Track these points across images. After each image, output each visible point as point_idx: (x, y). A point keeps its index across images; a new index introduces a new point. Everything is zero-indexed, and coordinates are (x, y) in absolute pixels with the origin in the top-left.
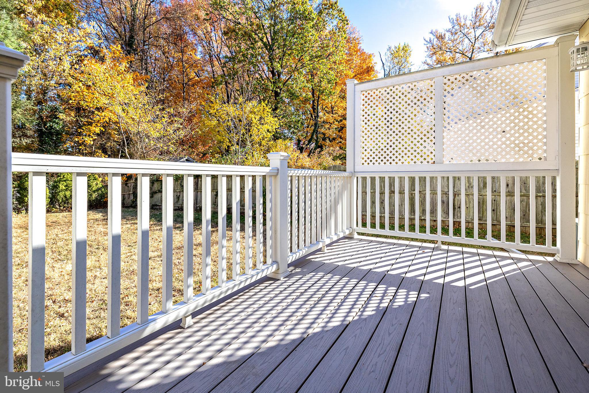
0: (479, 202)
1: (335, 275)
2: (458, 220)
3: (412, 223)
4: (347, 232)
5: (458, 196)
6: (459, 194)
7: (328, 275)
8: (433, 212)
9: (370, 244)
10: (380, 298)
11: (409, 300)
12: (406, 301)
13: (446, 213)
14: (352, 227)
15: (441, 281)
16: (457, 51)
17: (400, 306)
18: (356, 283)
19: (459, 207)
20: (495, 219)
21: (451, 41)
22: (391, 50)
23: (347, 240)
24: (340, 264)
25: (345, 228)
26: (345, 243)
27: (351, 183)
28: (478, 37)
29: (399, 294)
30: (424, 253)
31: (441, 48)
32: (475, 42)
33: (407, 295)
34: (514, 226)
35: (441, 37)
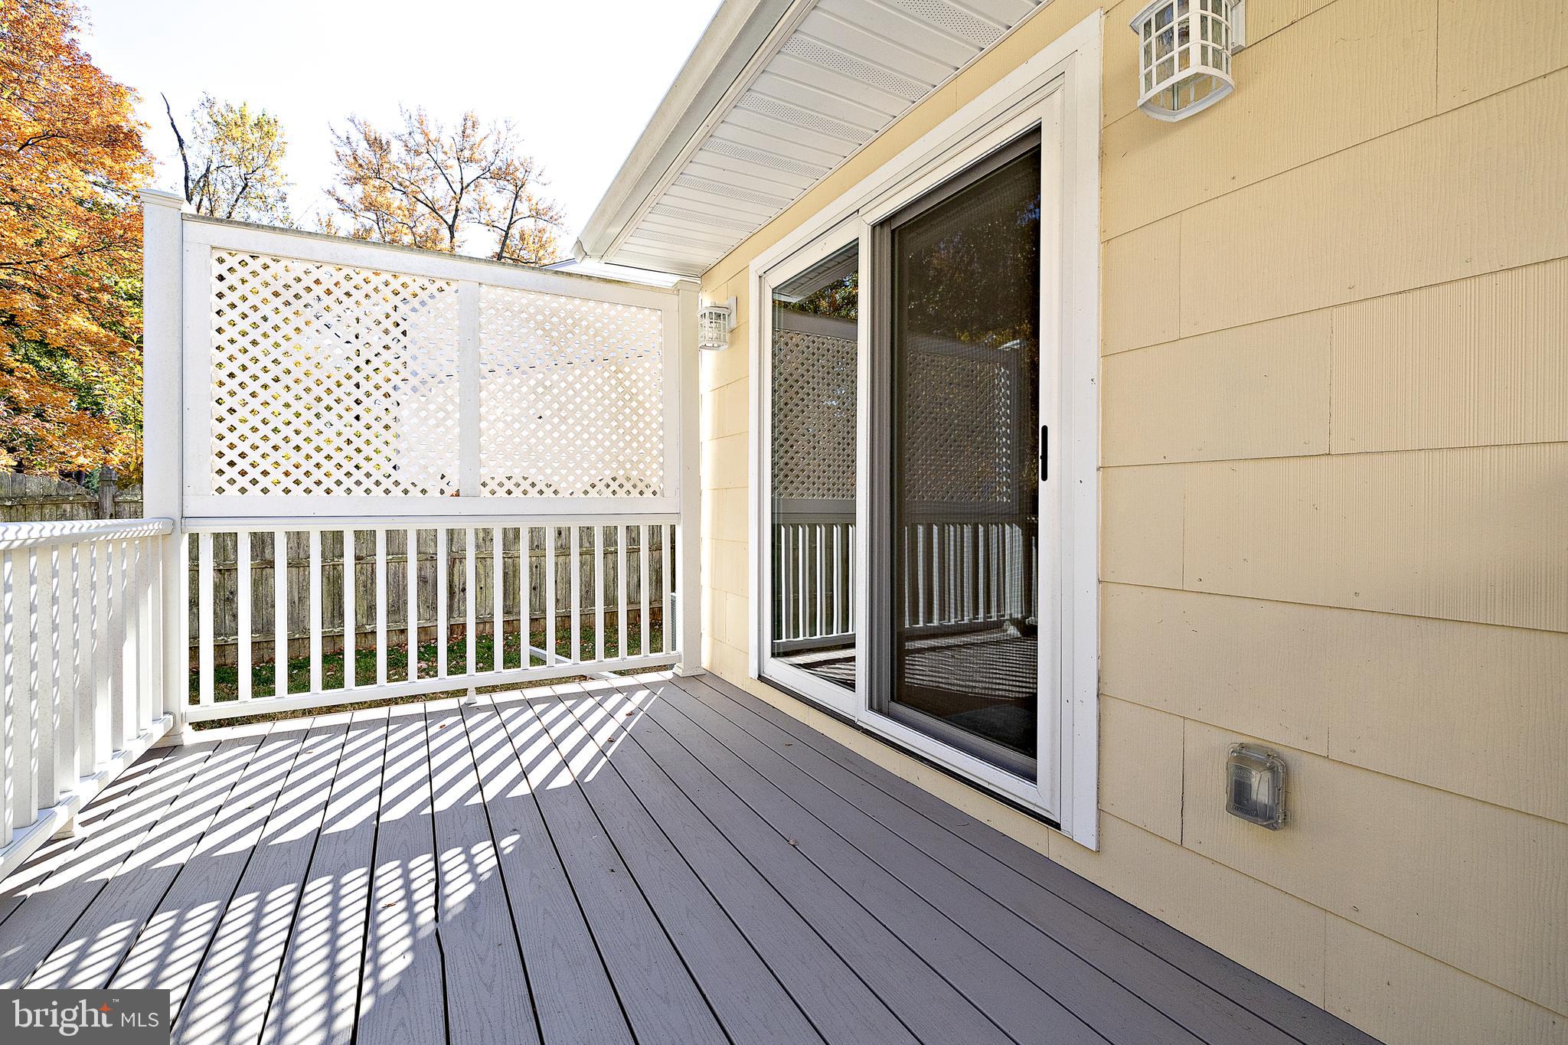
0: (505, 574)
1: (192, 906)
2: (461, 621)
3: (337, 647)
4: (157, 733)
5: (461, 562)
6: (462, 559)
7: (154, 921)
8: (397, 609)
9: (262, 751)
10: (403, 905)
11: (480, 870)
12: (476, 878)
13: (428, 604)
14: (173, 707)
15: (522, 789)
16: (421, 197)
17: (470, 899)
18: (293, 896)
19: (464, 590)
20: (538, 607)
21: (404, 167)
22: (215, 110)
23: (157, 762)
24: (181, 858)
25: (146, 721)
26: (155, 774)
27: (168, 558)
28: (468, 185)
29: (445, 868)
30: (445, 729)
31: (378, 174)
32: (461, 193)
33: (469, 859)
34: (570, 616)
35: (377, 144)
